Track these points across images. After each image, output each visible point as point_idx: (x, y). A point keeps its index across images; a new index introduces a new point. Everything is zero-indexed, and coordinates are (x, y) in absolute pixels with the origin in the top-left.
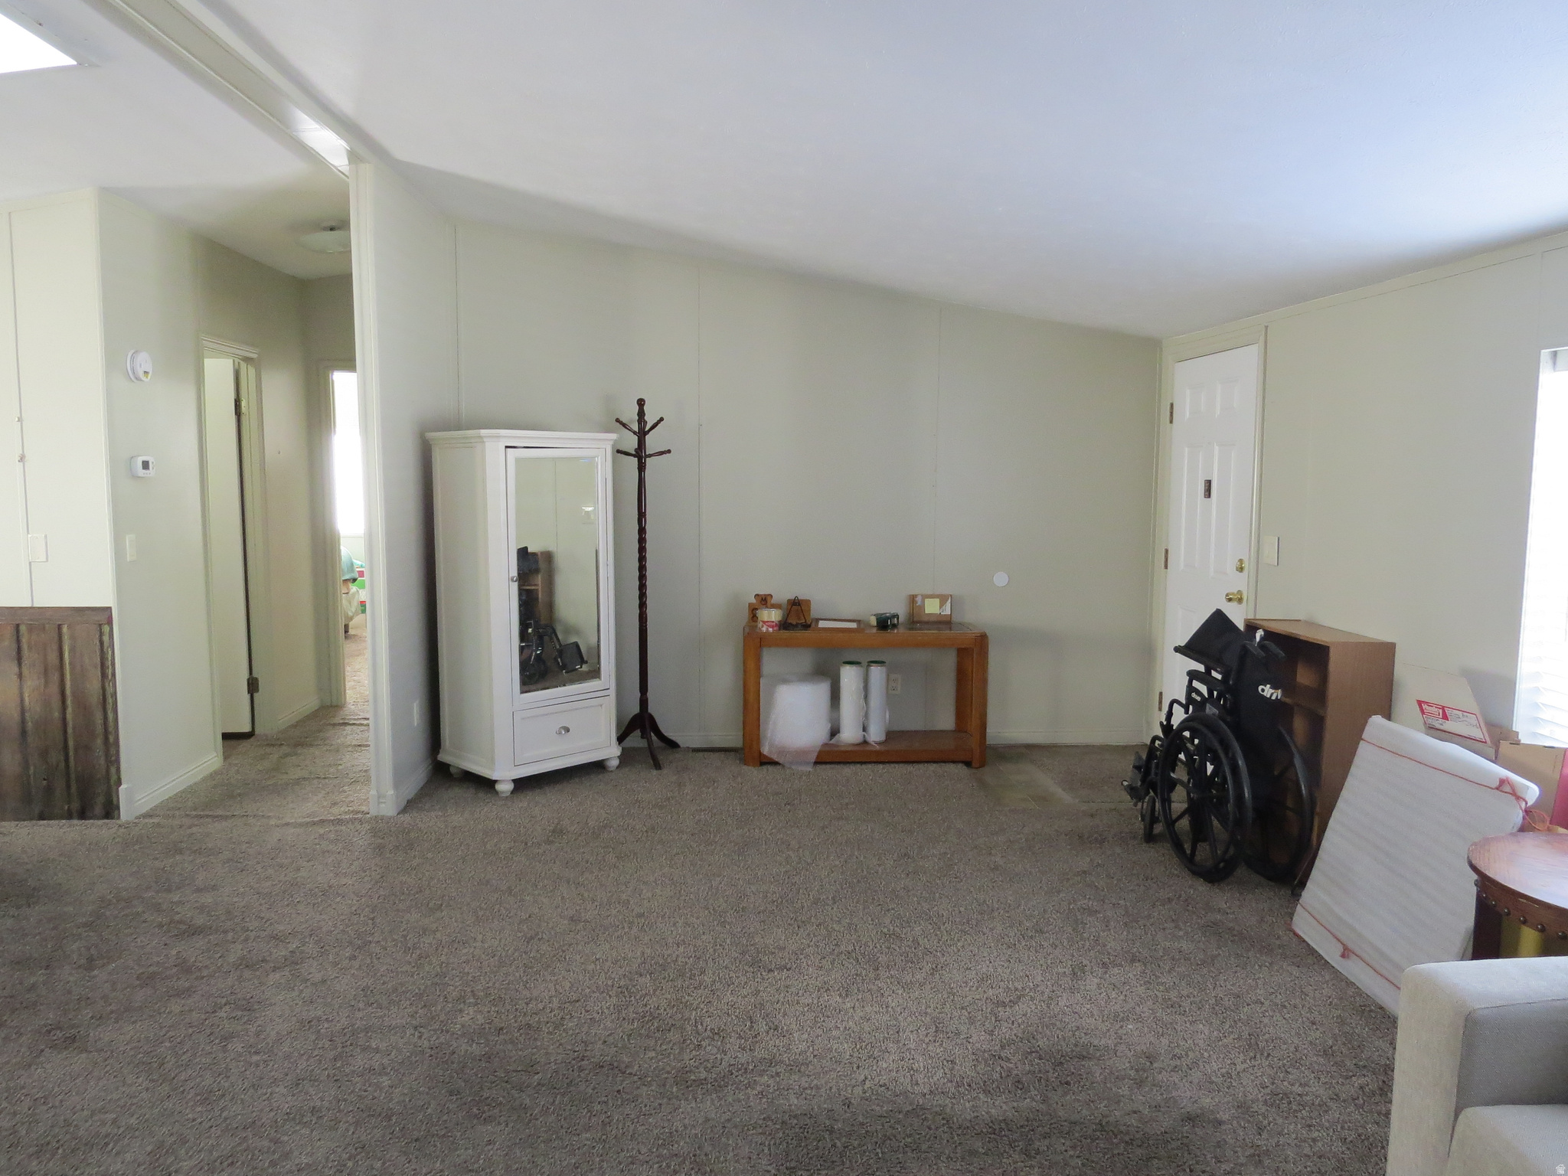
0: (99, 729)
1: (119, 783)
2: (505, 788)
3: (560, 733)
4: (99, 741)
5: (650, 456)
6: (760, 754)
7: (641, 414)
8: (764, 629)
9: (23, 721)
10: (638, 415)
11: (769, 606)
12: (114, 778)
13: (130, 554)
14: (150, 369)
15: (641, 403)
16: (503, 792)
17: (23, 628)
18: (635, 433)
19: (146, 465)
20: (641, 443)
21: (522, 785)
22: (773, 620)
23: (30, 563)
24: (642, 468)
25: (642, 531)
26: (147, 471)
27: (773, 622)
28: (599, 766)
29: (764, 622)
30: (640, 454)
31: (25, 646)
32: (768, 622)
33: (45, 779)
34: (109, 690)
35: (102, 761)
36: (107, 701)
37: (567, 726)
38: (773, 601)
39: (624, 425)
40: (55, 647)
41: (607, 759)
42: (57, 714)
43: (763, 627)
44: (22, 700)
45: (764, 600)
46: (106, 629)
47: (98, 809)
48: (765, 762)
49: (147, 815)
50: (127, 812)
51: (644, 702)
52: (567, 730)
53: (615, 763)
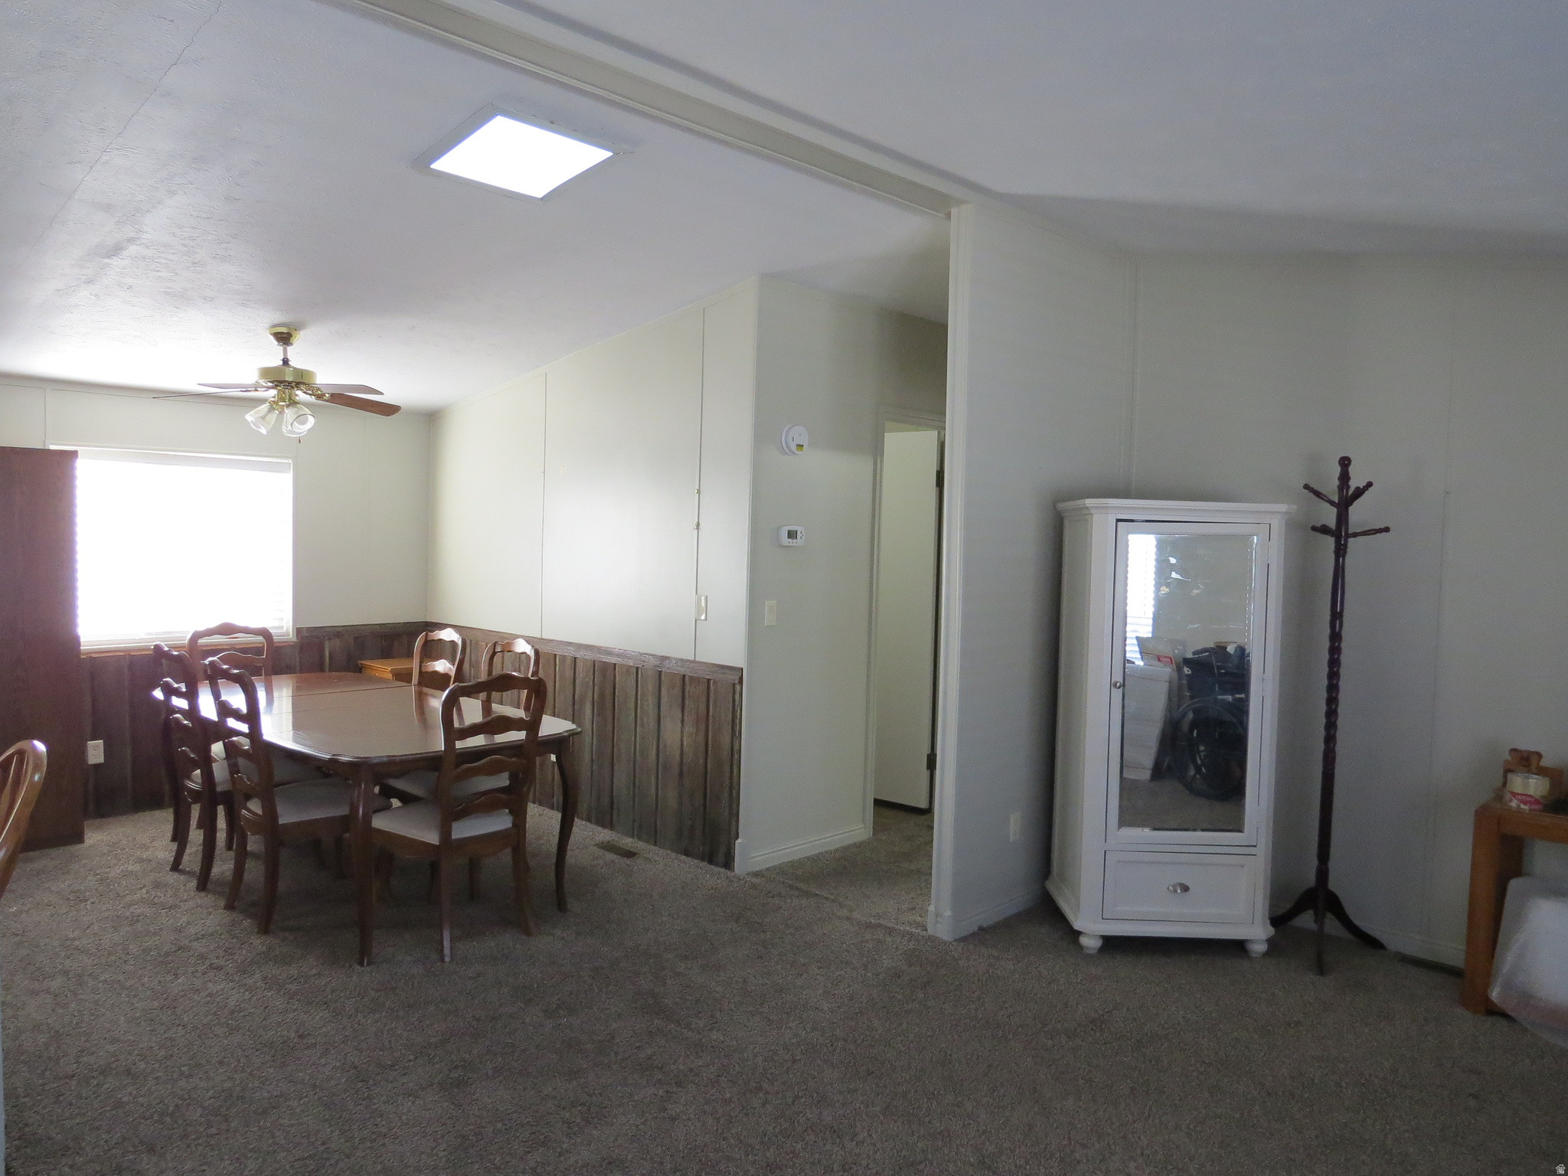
0: (727, 782)
1: (737, 837)
2: (1090, 943)
3: (1175, 891)
4: (726, 794)
5: (1355, 535)
6: (1488, 999)
7: (1344, 478)
8: (1514, 804)
9: (681, 763)
10: (1339, 479)
11: (1534, 768)
12: (733, 832)
13: (769, 619)
14: (805, 441)
15: (1345, 462)
16: (1087, 948)
17: (687, 679)
18: (1332, 503)
19: (792, 535)
20: (1342, 518)
21: (1113, 944)
22: (1531, 792)
23: (696, 621)
24: (1340, 551)
25: (1336, 637)
26: (794, 541)
27: (1530, 796)
28: (1238, 947)
29: (1514, 794)
30: (1340, 534)
31: (687, 695)
32: (1519, 794)
33: (691, 819)
34: (736, 747)
35: (727, 812)
36: (734, 754)
37: (1188, 884)
38: (1544, 763)
39: (1317, 494)
40: (704, 699)
41: (1247, 941)
42: (701, 761)
43: (1511, 800)
44: (682, 745)
45: (1525, 761)
46: (738, 687)
47: (721, 858)
48: (1493, 1011)
49: (756, 874)
50: (741, 866)
51: (1323, 874)
52: (1185, 889)
53: (1260, 948)
